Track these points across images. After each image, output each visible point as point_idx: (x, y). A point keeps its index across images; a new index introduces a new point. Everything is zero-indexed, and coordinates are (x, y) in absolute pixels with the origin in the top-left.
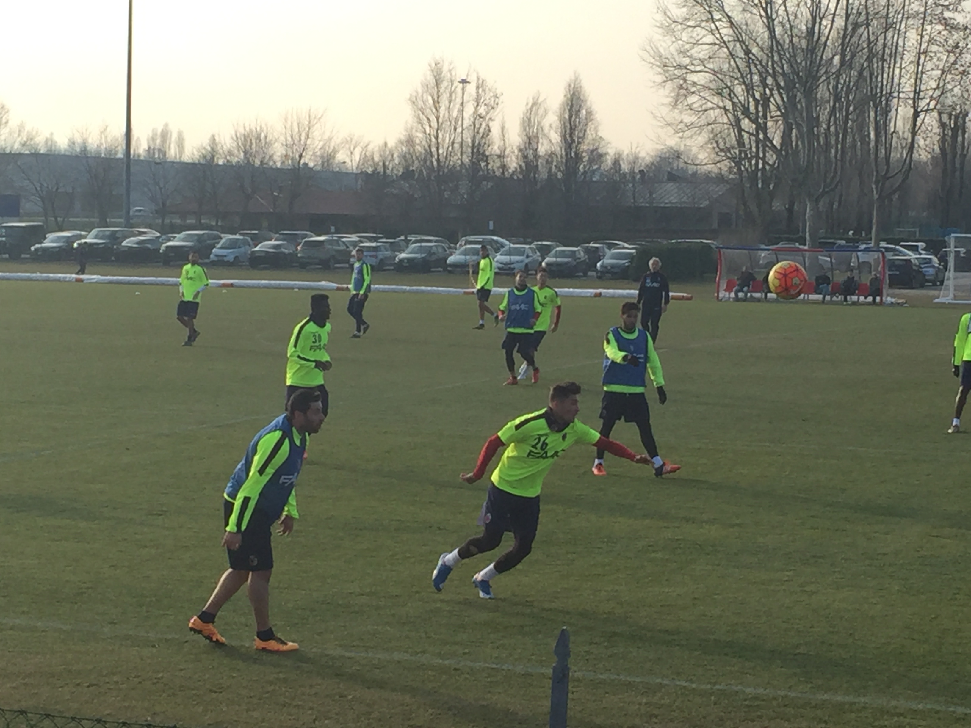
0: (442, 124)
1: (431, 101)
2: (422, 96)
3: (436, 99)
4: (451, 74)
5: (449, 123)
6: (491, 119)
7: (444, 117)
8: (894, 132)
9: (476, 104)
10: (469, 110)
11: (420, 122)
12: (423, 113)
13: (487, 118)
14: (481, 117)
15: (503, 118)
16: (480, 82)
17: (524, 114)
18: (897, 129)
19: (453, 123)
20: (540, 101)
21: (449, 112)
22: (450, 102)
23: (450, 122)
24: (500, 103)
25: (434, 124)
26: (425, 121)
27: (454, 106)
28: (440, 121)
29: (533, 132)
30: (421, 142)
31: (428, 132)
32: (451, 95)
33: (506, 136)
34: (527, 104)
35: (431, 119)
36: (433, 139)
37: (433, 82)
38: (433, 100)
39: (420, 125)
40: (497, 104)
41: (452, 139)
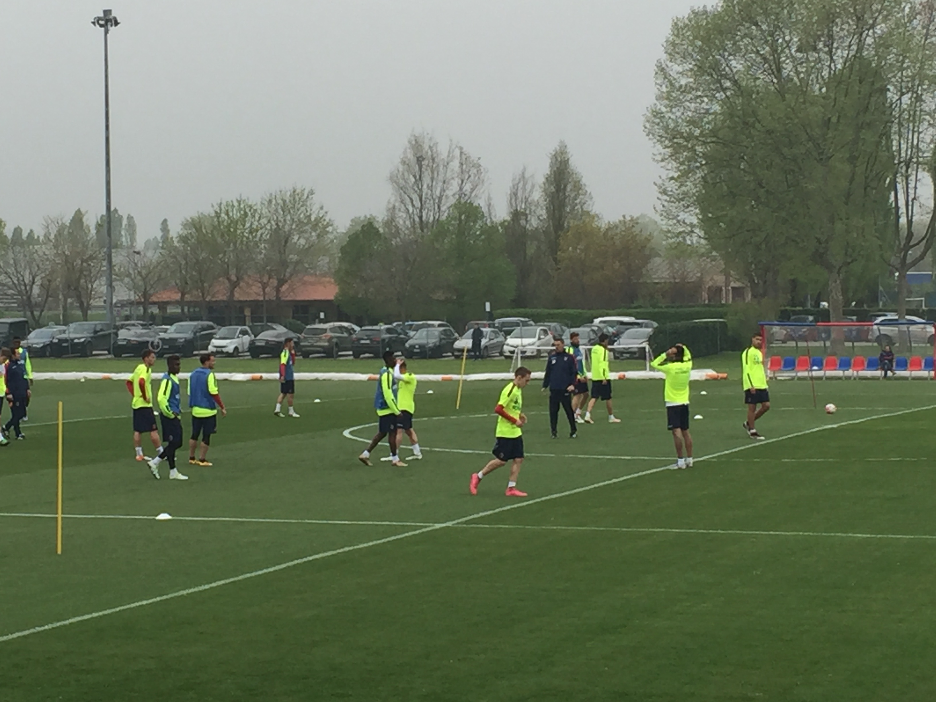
0: (425, 202)
1: (413, 180)
2: (403, 174)
3: (418, 177)
4: (432, 151)
5: (432, 202)
6: (476, 196)
7: (427, 194)
8: (914, 199)
9: (460, 182)
10: (454, 187)
11: (402, 202)
12: (405, 192)
13: (473, 195)
14: (465, 195)
15: (489, 195)
16: (464, 157)
17: (511, 191)
18: (917, 195)
19: (437, 201)
20: (527, 175)
21: (432, 191)
22: (432, 182)
23: (434, 200)
24: (485, 180)
25: (418, 204)
26: (408, 201)
27: (437, 183)
28: (423, 199)
29: (521, 207)
30: (405, 222)
31: (411, 211)
32: (432, 172)
33: (493, 214)
34: (514, 180)
35: (414, 199)
36: (417, 219)
37: (413, 160)
38: (415, 177)
39: (403, 206)
40: (483, 181)
41: (437, 217)
